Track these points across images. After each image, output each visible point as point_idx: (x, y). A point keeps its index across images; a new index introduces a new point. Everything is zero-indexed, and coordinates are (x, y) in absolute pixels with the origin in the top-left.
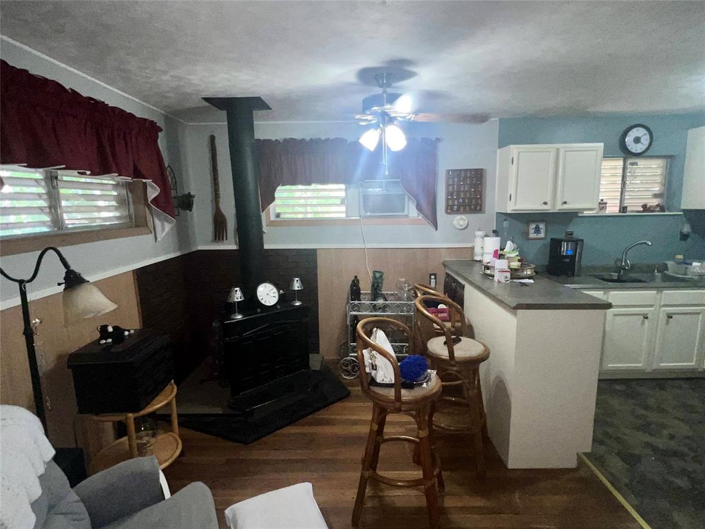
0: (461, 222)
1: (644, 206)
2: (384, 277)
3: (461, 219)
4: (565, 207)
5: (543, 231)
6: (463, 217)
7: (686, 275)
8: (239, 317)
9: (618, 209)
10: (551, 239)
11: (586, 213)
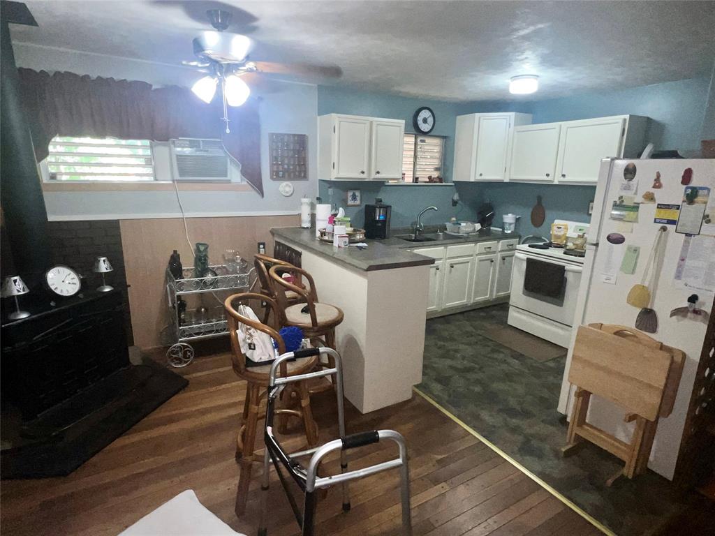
0: (287, 189)
1: (430, 178)
2: (208, 249)
3: (287, 185)
4: (378, 176)
5: (358, 198)
6: (289, 183)
7: (458, 233)
8: (24, 316)
9: (412, 180)
10: (366, 205)
11: (391, 182)
